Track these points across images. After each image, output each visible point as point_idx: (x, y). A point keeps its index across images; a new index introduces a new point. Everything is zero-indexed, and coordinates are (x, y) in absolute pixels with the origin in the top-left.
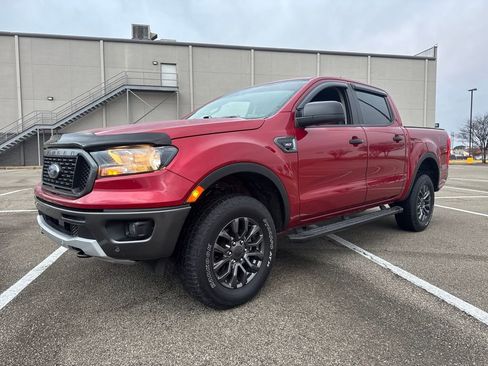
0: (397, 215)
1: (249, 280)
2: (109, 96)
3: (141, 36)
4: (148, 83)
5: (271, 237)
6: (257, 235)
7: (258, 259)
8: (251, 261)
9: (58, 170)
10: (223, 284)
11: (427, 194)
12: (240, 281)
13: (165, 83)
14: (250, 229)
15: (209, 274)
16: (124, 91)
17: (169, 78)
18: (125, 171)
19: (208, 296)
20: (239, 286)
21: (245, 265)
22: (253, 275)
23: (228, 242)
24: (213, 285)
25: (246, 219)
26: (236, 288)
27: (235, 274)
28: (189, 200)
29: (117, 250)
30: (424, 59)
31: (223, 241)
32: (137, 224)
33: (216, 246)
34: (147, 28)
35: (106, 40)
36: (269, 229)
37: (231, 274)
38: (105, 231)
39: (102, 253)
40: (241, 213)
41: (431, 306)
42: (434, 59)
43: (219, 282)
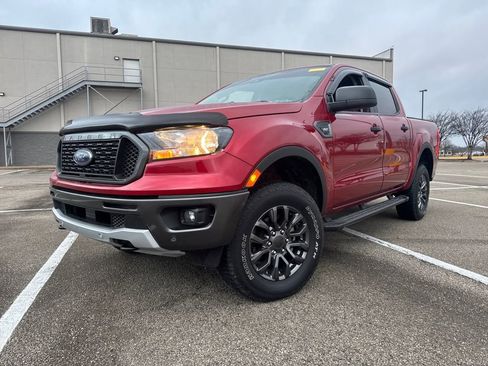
0: (398, 207)
1: (293, 272)
2: (68, 92)
3: (100, 30)
4: (109, 79)
5: (316, 226)
6: (300, 223)
7: (302, 250)
8: (295, 252)
9: (91, 156)
10: (264, 276)
11: (424, 184)
12: (282, 273)
13: (128, 79)
14: (291, 217)
15: (246, 266)
16: (84, 87)
17: (131, 74)
18: (180, 154)
19: (246, 288)
20: (281, 278)
21: (288, 256)
22: (297, 267)
23: (267, 232)
24: (251, 277)
25: (285, 207)
26: (277, 280)
27: (276, 265)
28: (249, 185)
29: (174, 240)
30: (381, 60)
31: (260, 232)
32: (197, 210)
33: (252, 236)
34: (106, 22)
35: (63, 33)
36: (313, 217)
37: (271, 266)
38: (160, 219)
39: (155, 244)
40: (279, 201)
41: (473, 288)
42: (390, 61)
43: (258, 273)
